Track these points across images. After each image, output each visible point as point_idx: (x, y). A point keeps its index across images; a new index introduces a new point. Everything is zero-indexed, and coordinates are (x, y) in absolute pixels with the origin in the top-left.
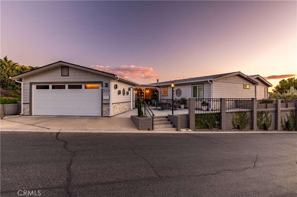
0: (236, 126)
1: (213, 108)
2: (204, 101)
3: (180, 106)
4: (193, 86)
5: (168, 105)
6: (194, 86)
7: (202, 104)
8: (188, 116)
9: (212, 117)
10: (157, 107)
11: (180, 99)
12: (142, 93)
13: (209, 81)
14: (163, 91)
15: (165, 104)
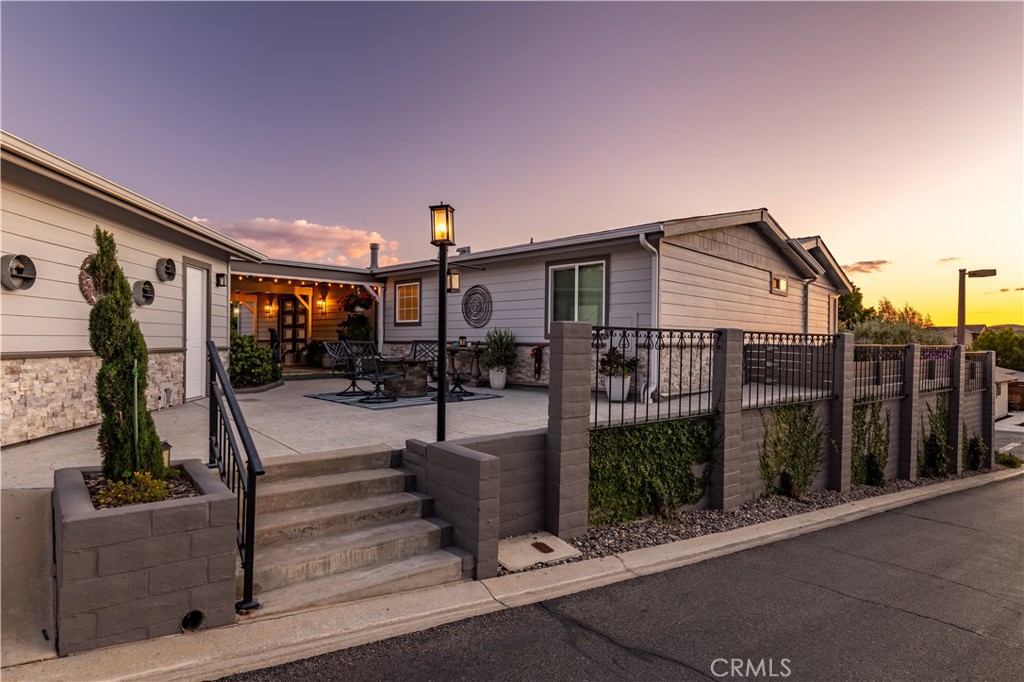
0: (776, 481)
1: (664, 385)
2: (613, 350)
3: (484, 373)
4: (550, 268)
5: (417, 368)
6: (556, 272)
7: (603, 362)
8: (543, 449)
9: (679, 440)
10: (358, 383)
11: (483, 340)
12: (299, 312)
13: (642, 237)
14: (402, 301)
15: (403, 364)
